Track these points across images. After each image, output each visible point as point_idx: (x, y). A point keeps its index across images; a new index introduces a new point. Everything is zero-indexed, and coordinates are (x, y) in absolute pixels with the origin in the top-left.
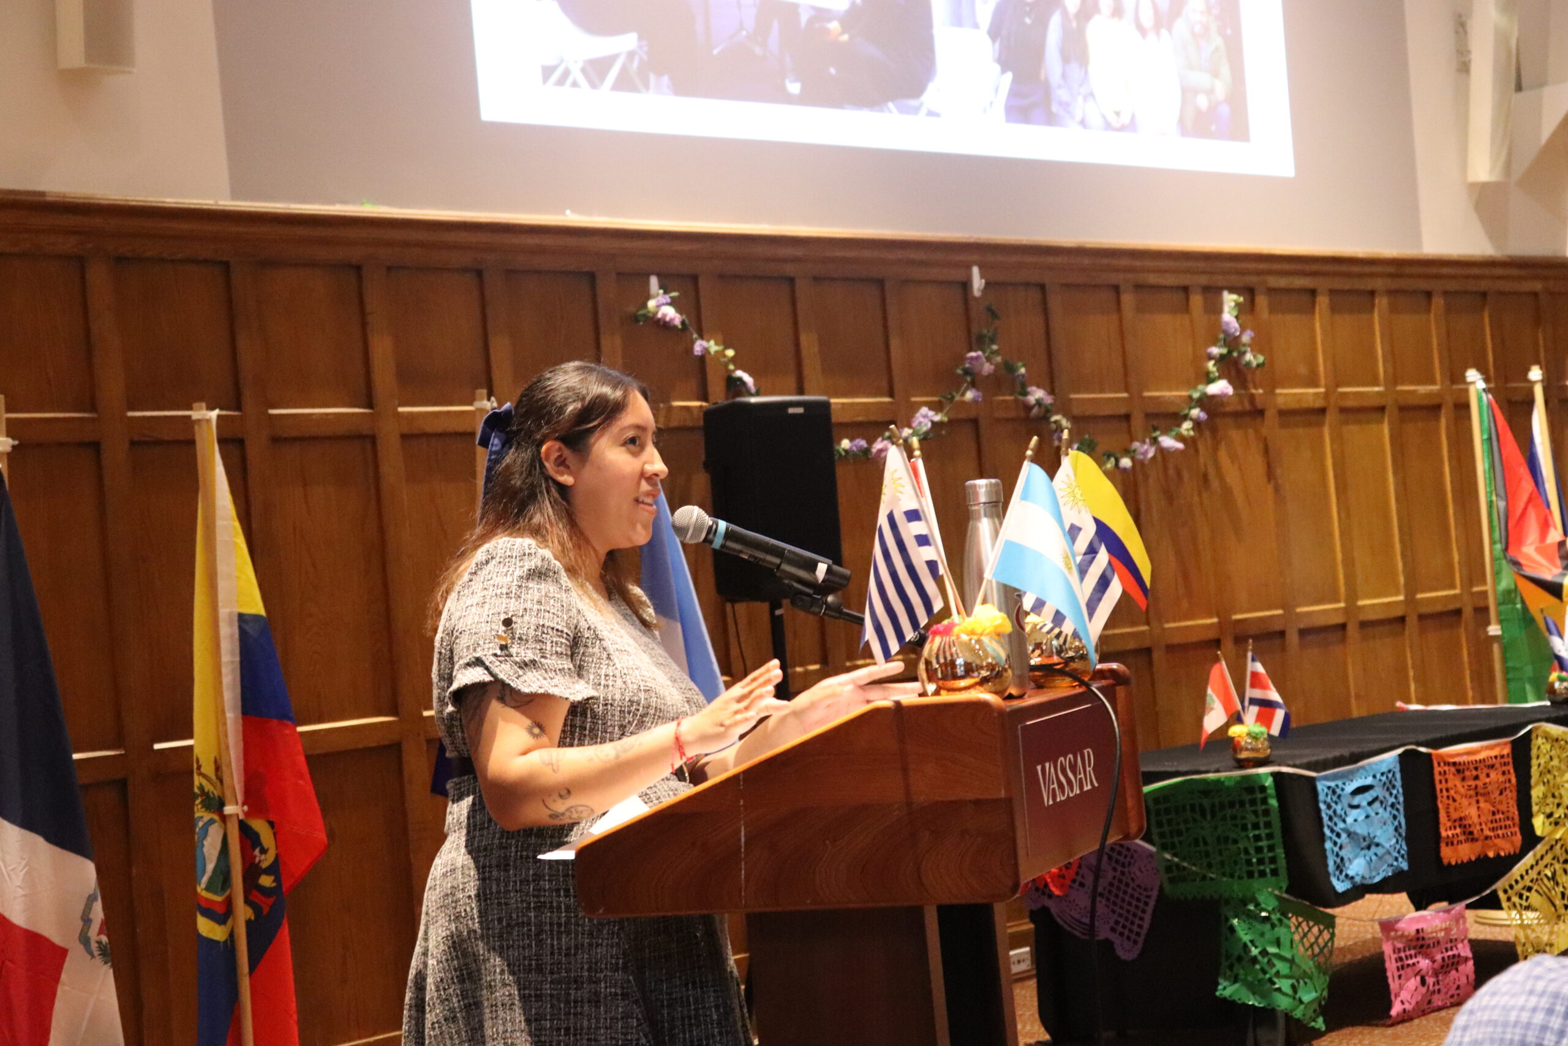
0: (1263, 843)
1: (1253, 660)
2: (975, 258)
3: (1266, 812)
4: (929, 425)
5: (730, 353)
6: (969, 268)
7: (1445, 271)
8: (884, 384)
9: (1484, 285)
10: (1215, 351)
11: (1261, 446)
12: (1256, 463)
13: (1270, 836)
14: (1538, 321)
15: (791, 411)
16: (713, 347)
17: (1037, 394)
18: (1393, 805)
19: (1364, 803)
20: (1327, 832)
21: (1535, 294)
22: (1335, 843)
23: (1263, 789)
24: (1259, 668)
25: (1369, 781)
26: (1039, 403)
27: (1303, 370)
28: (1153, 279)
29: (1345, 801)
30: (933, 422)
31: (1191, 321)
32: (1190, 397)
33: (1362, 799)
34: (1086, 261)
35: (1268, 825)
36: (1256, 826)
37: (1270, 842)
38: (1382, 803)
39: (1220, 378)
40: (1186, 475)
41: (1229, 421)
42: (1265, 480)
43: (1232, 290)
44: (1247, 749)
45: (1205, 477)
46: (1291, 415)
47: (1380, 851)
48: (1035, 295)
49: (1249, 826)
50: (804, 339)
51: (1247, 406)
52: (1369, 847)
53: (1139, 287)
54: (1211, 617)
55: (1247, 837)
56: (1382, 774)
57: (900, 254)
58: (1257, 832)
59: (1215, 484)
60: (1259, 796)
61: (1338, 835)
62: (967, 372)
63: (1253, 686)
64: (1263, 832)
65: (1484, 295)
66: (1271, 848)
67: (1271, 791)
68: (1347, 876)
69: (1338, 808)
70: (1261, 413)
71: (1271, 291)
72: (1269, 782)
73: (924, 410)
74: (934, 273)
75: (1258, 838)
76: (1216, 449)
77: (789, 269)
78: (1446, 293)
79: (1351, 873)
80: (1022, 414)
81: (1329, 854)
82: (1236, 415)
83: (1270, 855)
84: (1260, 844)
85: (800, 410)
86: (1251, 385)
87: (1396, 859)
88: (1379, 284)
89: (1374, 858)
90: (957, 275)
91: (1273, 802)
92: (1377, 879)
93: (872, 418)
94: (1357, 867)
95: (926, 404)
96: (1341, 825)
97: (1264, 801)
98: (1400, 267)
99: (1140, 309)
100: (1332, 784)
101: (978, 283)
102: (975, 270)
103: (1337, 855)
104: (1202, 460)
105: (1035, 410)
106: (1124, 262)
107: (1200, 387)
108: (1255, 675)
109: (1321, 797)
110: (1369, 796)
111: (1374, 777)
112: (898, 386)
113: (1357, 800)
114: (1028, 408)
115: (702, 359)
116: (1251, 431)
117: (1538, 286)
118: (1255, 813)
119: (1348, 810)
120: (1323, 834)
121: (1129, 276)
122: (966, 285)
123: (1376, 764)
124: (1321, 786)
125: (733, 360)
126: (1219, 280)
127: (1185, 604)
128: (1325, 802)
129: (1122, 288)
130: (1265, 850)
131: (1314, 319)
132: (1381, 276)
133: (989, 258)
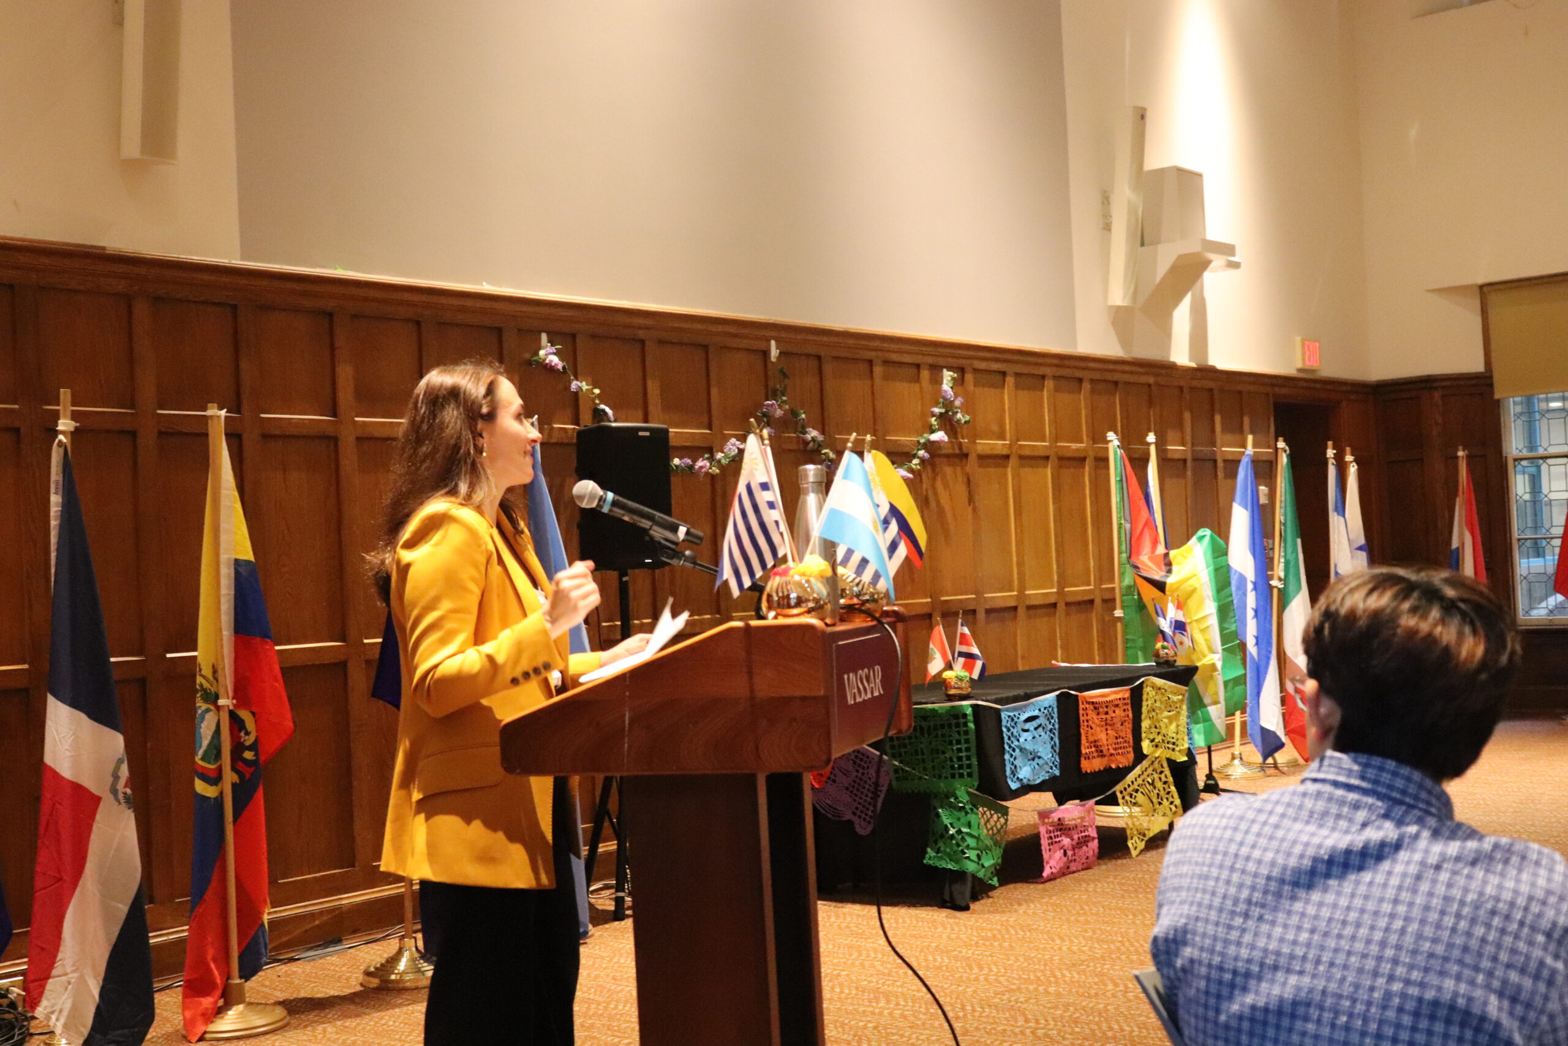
0: (963, 754)
1: (962, 625)
2: (774, 334)
3: (966, 733)
4: (736, 451)
5: (597, 391)
6: (768, 341)
7: (1092, 365)
8: (706, 420)
9: (1117, 377)
10: (937, 410)
11: (965, 480)
12: (961, 489)
13: (968, 749)
14: (1151, 403)
15: (641, 434)
16: (585, 386)
17: (813, 433)
18: (1051, 731)
19: (1032, 729)
20: (1006, 747)
21: (1149, 385)
22: (1012, 756)
23: (965, 715)
24: (966, 630)
25: (1036, 713)
26: (814, 439)
27: (995, 428)
28: (894, 357)
29: (1020, 726)
30: (738, 448)
31: (921, 388)
32: (918, 441)
33: (1031, 726)
34: (851, 342)
35: (967, 741)
36: (958, 742)
37: (968, 754)
38: (1044, 728)
39: (939, 430)
41: (945, 460)
42: (967, 503)
43: (950, 369)
44: (955, 688)
45: (926, 499)
46: (986, 459)
47: (1041, 762)
48: (815, 363)
49: (954, 742)
50: (649, 383)
51: (957, 451)
52: (1033, 759)
53: (886, 362)
54: (926, 598)
55: (952, 749)
56: (1045, 708)
57: (720, 328)
58: (959, 746)
59: (933, 504)
60: (962, 720)
61: (1014, 750)
62: (764, 415)
63: (961, 643)
64: (964, 746)
65: (1116, 383)
66: (968, 758)
67: (970, 718)
68: (1018, 778)
69: (1015, 731)
70: (966, 456)
71: (976, 370)
72: (969, 711)
73: (733, 440)
74: (744, 343)
75: (960, 750)
76: (934, 479)
77: (641, 334)
78: (1092, 381)
79: (1021, 777)
80: (801, 447)
81: (1007, 763)
82: (948, 456)
83: (968, 762)
84: (961, 754)
85: (647, 434)
86: (959, 436)
87: (1051, 768)
88: (1048, 371)
89: (1037, 766)
90: (760, 345)
91: (972, 725)
92: (1038, 781)
93: (697, 444)
94: (1025, 772)
95: (735, 436)
96: (1016, 743)
97: (965, 724)
98: (1062, 360)
99: (886, 377)
100: (1011, 714)
101: (774, 353)
102: (773, 343)
103: (1013, 764)
104: (924, 486)
105: (811, 444)
106: (877, 344)
107: (925, 435)
108: (963, 635)
109: (1004, 723)
110: (1035, 723)
111: (1040, 710)
112: (716, 422)
113: (1027, 726)
114: (806, 443)
115: (576, 395)
116: (959, 469)
117: (1151, 380)
118: (959, 733)
119: (1021, 733)
120: (1004, 749)
121: (880, 354)
122: (766, 353)
123: (1041, 701)
124: (1004, 715)
125: (599, 396)
126: (941, 361)
127: (909, 589)
128: (1006, 727)
129: (874, 362)
130: (964, 759)
131: (1003, 393)
132: (1050, 365)
133: (783, 335)
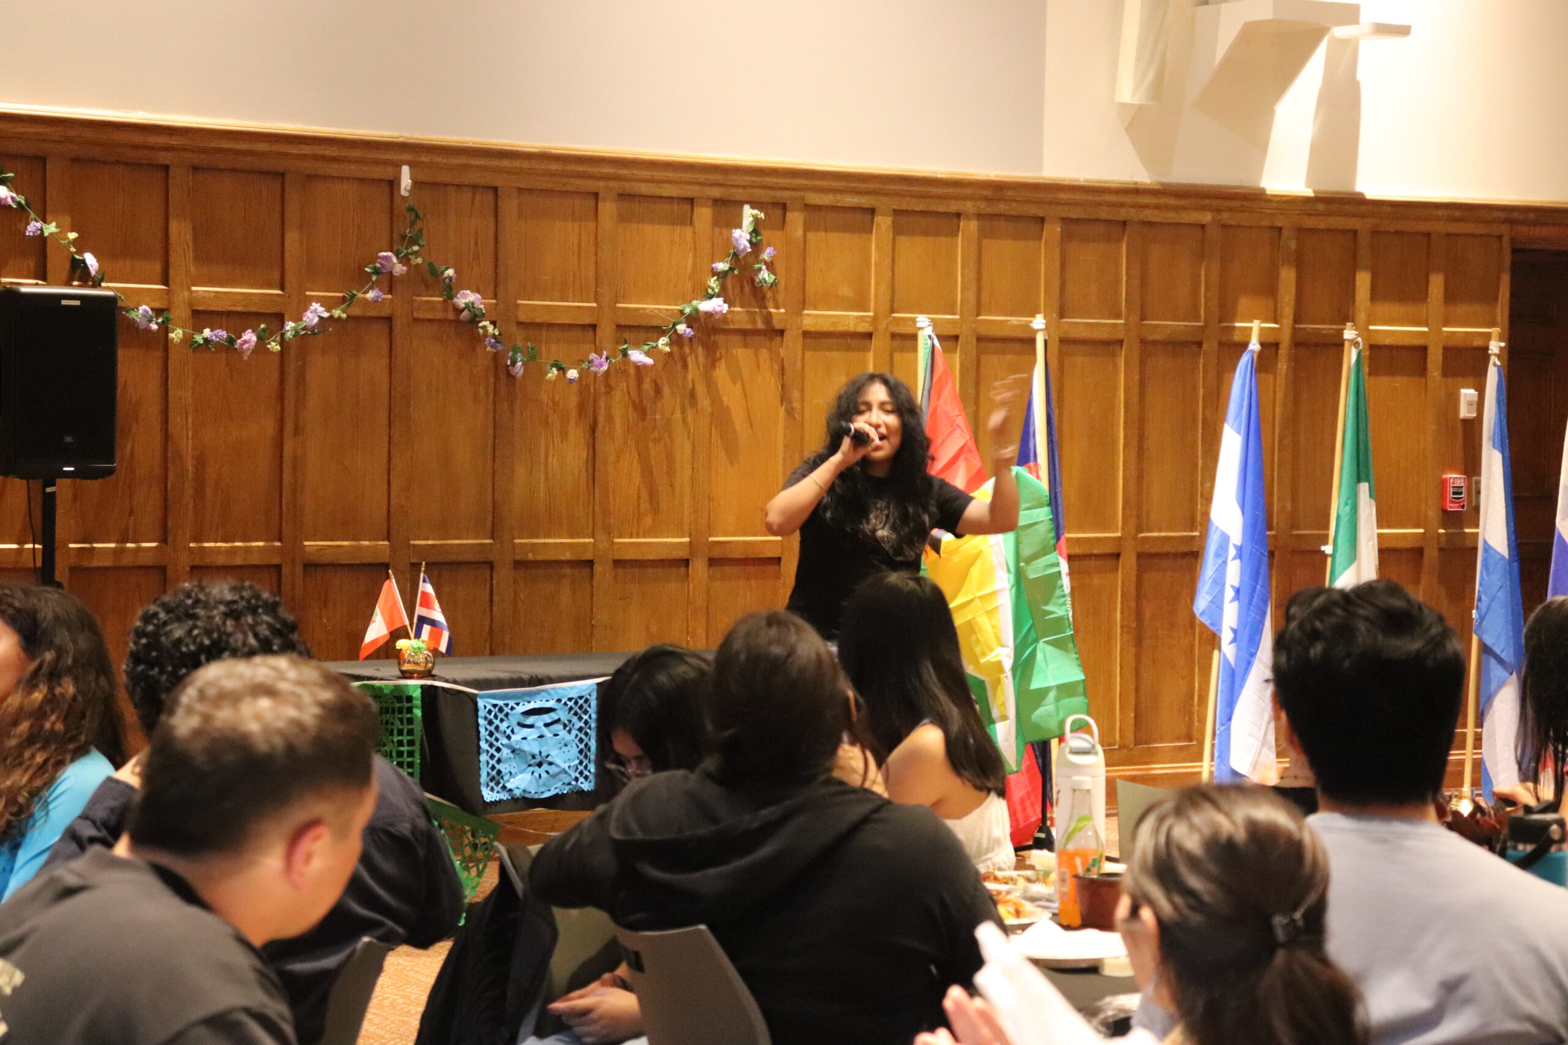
0: (405, 749)
1: (424, 581)
2: (407, 157)
3: (410, 721)
4: (316, 320)
5: (72, 236)
6: (398, 166)
7: (1063, 196)
8: (277, 275)
9: (1122, 214)
10: (722, 266)
11: (776, 367)
12: (766, 385)
13: (411, 743)
14: (1200, 256)
16: (51, 229)
17: (467, 298)
18: (580, 729)
19: (540, 724)
20: (484, 745)
21: (1203, 226)
22: (492, 757)
23: (410, 699)
24: (429, 588)
25: (551, 704)
26: (470, 306)
27: (846, 291)
28: (644, 189)
29: (513, 721)
30: (319, 317)
31: (694, 233)
32: (682, 312)
33: (539, 721)
34: (554, 167)
35: (410, 732)
36: (400, 733)
37: (410, 748)
38: (565, 726)
39: (718, 296)
40: (666, 390)
41: (737, 339)
42: (778, 400)
43: (754, 205)
44: (409, 662)
45: (692, 395)
46: (814, 338)
47: (553, 770)
48: (490, 197)
49: (395, 732)
50: (174, 226)
51: (760, 325)
52: (540, 765)
53: (624, 196)
55: (393, 741)
56: (570, 699)
57: (306, 150)
58: (400, 738)
59: (704, 402)
60: (406, 705)
61: (498, 750)
62: (376, 271)
63: (421, 605)
64: (405, 738)
65: (1124, 223)
66: (411, 754)
67: (417, 702)
68: (504, 787)
69: (503, 726)
70: (781, 332)
71: (808, 207)
72: (417, 694)
73: (315, 306)
74: (352, 170)
75: (400, 743)
76: (713, 363)
77: (163, 158)
78: (1065, 221)
79: (509, 786)
80: (451, 316)
81: (483, 765)
82: (744, 333)
83: (410, 759)
84: (402, 749)
86: (770, 304)
87: (576, 779)
88: (969, 206)
89: (544, 775)
90: (387, 173)
91: (418, 712)
92: (547, 795)
93: (253, 309)
94: (521, 781)
95: (318, 299)
96: (505, 741)
97: (410, 710)
98: (997, 189)
99: (623, 218)
100: (501, 703)
101: (406, 181)
102: (405, 170)
103: (493, 768)
104: (690, 377)
105: (466, 313)
106: (606, 170)
107: (695, 303)
108: (424, 594)
109: (482, 713)
110: (547, 718)
111: (559, 701)
112: (290, 278)
113: (530, 720)
114: (458, 311)
115: (41, 240)
116: (764, 353)
117: (1207, 218)
118: (401, 720)
119: (517, 729)
120: (479, 747)
121: (612, 184)
122: (393, 184)
123: (564, 689)
124: (481, 703)
125: (74, 242)
126: (739, 194)
128: (486, 718)
129: (601, 196)
130: (405, 754)
131: (869, 240)
132: (971, 198)
133: (425, 158)
